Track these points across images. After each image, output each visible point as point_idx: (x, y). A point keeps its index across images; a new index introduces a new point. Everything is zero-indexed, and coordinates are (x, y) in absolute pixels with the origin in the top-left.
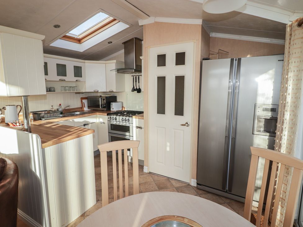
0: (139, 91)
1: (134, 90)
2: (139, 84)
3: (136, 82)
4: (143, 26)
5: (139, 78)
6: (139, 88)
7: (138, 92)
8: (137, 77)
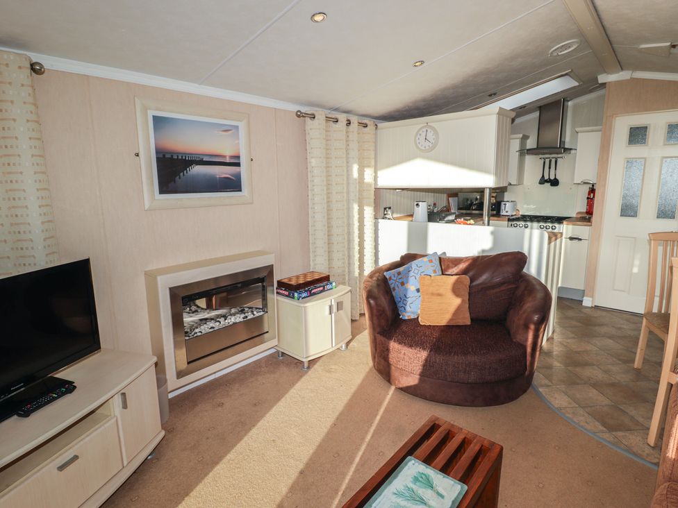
0: (555, 183)
1: (543, 181)
2: (555, 172)
3: (550, 168)
4: (605, 84)
5: (556, 162)
6: (555, 179)
7: (552, 185)
8: (553, 160)
